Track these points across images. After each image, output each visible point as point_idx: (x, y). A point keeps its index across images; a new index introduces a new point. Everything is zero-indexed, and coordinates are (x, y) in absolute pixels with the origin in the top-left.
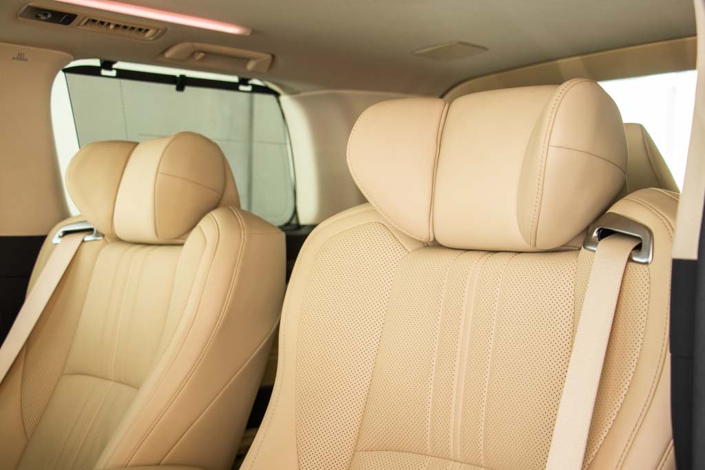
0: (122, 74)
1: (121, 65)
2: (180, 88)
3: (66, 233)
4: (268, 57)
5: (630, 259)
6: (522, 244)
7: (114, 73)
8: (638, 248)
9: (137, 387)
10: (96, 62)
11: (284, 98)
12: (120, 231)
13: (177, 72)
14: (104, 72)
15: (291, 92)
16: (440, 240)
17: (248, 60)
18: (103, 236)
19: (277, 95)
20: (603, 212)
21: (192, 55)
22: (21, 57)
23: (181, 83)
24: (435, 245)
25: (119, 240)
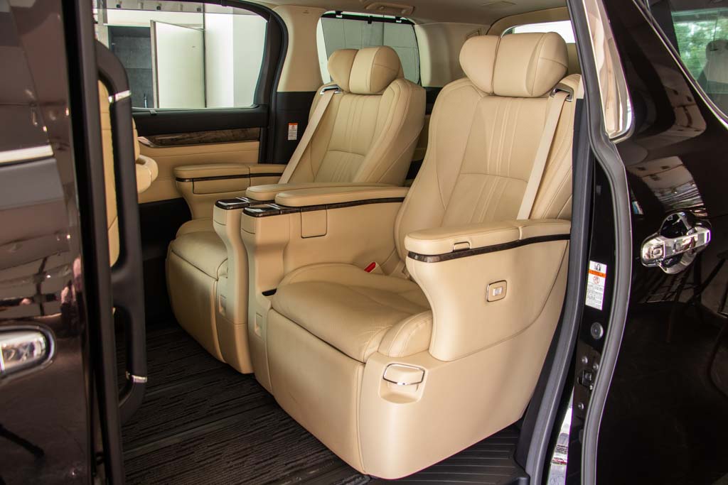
0: (345, 17)
1: (344, 13)
2: (370, 23)
3: (326, 90)
4: (412, 8)
5: (565, 100)
6: (527, 94)
7: (341, 16)
8: (569, 96)
9: (364, 155)
10: (334, 12)
11: (416, 26)
12: (352, 89)
13: (369, 15)
14: (337, 16)
15: (420, 23)
16: (496, 92)
17: (402, 9)
18: (343, 91)
19: (413, 24)
20: (558, 83)
21: (378, 8)
22: (306, 12)
23: (370, 20)
24: (493, 95)
25: (350, 93)
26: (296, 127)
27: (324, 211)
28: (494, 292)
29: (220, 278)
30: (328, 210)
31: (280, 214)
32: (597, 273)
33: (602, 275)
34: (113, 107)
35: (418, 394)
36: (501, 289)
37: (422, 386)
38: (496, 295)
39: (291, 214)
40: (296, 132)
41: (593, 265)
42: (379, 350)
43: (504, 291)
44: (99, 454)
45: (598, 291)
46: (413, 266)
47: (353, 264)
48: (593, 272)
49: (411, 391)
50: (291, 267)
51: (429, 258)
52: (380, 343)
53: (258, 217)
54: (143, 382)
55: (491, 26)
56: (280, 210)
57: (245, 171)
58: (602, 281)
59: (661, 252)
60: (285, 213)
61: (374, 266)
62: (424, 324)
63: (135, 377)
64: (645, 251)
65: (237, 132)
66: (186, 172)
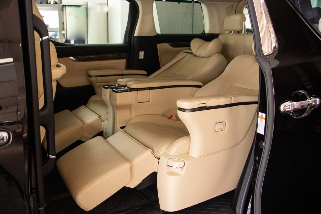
7: (165, 0)
11: (202, 4)
14: (163, 0)
19: (200, 3)
23: (179, 2)
26: (143, 52)
27: (149, 90)
28: (219, 127)
29: (105, 120)
30: (150, 90)
31: (128, 91)
32: (262, 118)
33: (264, 119)
34: (42, 43)
35: (183, 173)
36: (222, 126)
37: (184, 168)
38: (220, 128)
39: (133, 92)
40: (143, 55)
41: (260, 114)
42: (166, 152)
43: (224, 127)
44: (34, 189)
45: (262, 126)
46: (180, 114)
47: (163, 115)
48: (260, 117)
49: (179, 171)
50: (133, 116)
51: (187, 111)
52: (167, 149)
53: (118, 93)
54: (54, 158)
55: (239, 3)
56: (128, 90)
57: (120, 73)
58: (264, 121)
59: (290, 108)
60: (130, 91)
61: (173, 116)
62: (186, 141)
63: (50, 156)
64: (282, 108)
65: (116, 55)
66: (93, 73)
